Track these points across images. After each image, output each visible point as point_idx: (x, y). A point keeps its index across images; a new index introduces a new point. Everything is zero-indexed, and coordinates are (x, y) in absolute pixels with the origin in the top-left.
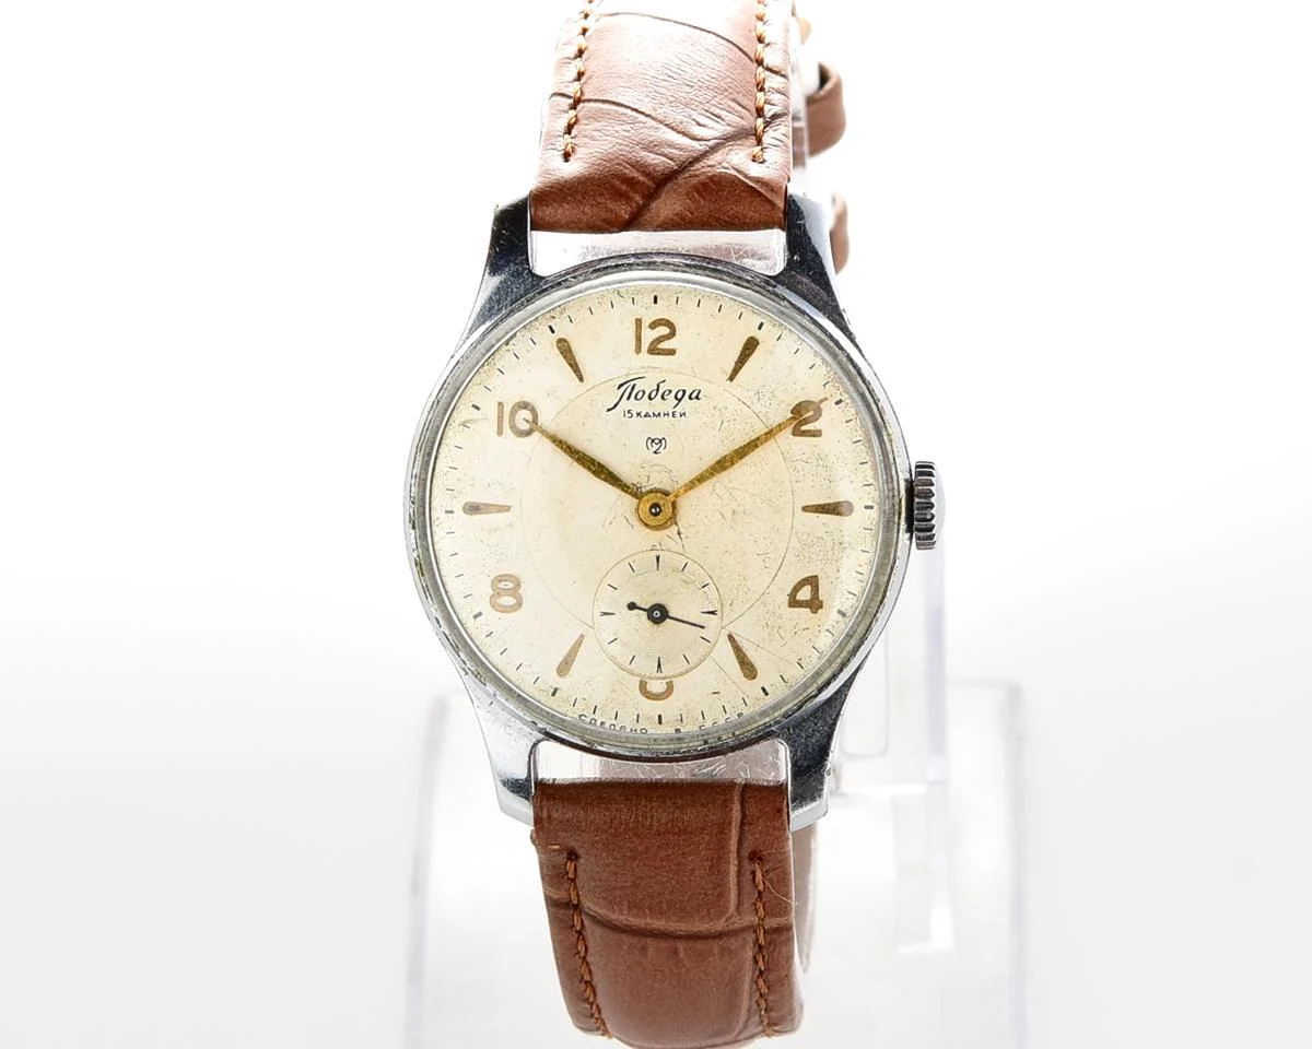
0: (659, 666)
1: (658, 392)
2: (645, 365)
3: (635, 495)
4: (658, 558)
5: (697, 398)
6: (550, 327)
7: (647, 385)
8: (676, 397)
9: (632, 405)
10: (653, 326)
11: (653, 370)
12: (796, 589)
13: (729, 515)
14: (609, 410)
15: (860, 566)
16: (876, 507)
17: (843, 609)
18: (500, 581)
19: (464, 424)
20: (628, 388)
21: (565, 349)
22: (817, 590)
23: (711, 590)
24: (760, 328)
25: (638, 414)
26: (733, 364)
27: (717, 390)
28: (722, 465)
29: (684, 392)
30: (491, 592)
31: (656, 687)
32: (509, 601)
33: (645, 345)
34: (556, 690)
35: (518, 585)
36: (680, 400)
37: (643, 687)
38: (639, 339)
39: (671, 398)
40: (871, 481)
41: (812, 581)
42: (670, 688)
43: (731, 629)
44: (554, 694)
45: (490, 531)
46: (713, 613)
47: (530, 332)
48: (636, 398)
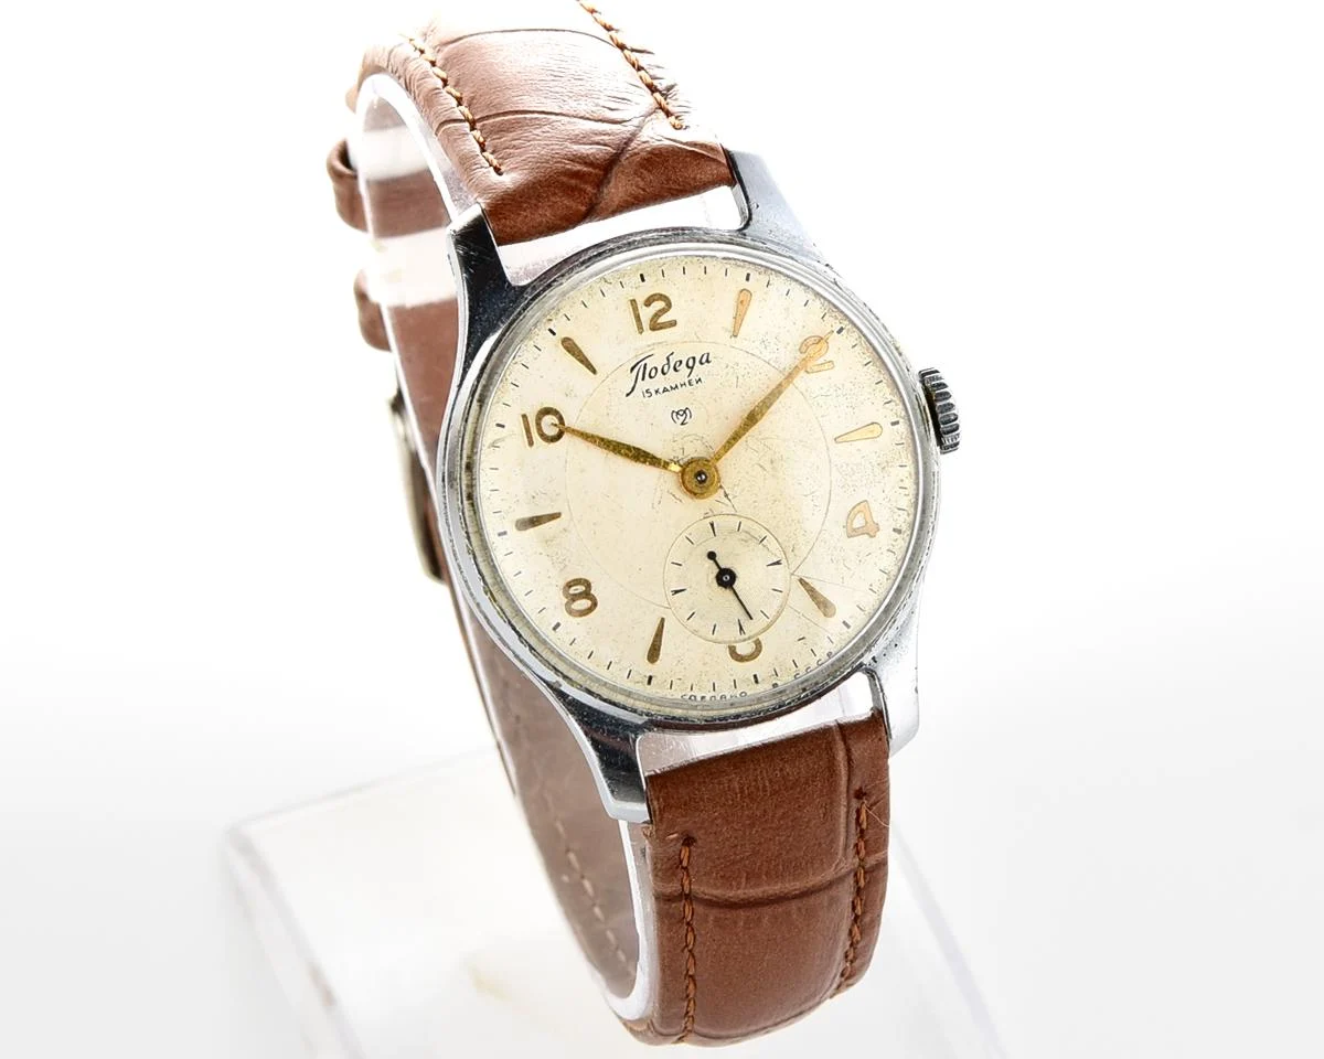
0: (741, 628)
1: (671, 365)
2: (649, 343)
4: (712, 525)
5: (708, 361)
6: (551, 331)
7: (657, 361)
8: (688, 367)
9: (648, 384)
10: (648, 303)
11: (659, 345)
12: (850, 516)
13: (768, 466)
14: (628, 395)
15: (902, 481)
16: (902, 421)
17: (897, 527)
18: (570, 587)
19: (494, 445)
20: (641, 370)
21: (570, 346)
22: (870, 514)
23: (770, 541)
24: (748, 279)
25: (657, 392)
26: (733, 320)
27: (725, 349)
28: (752, 419)
29: (694, 358)
30: (566, 600)
31: (745, 648)
32: (584, 604)
33: (646, 324)
34: (650, 678)
35: (588, 585)
36: (692, 368)
37: (733, 652)
38: (638, 318)
39: (683, 369)
40: (890, 398)
41: (863, 507)
42: (758, 644)
43: (800, 573)
44: (649, 683)
45: (547, 542)
46: (778, 563)
47: (531, 339)
48: (651, 377)
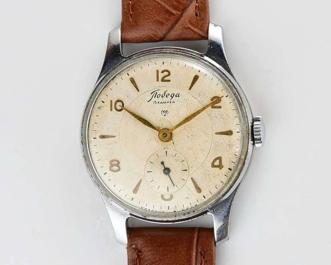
0: (168, 189)
1: (165, 95)
2: (159, 85)
3: (158, 130)
4: (166, 152)
5: (178, 96)
6: (128, 74)
7: (161, 92)
8: (171, 96)
9: (156, 99)
10: (163, 72)
11: (163, 87)
12: (214, 161)
13: (190, 137)
14: (148, 101)
15: (236, 152)
16: (241, 132)
17: (230, 168)
18: (113, 161)
19: (99, 108)
20: (154, 94)
21: (133, 81)
22: (221, 162)
23: (185, 162)
24: (199, 72)
25: (158, 103)
26: (190, 84)
27: (185, 93)
28: (188, 119)
29: (174, 94)
30: (110, 165)
31: (167, 197)
32: (116, 168)
33: (160, 79)
34: (133, 198)
35: (119, 162)
36: (172, 97)
37: (162, 196)
38: (158, 77)
39: (169, 97)
40: (239, 123)
41: (220, 158)
42: (172, 197)
43: (192, 176)
44: (132, 200)
45: (109, 144)
46: (186, 170)
47: (121, 75)
48: (157, 97)
